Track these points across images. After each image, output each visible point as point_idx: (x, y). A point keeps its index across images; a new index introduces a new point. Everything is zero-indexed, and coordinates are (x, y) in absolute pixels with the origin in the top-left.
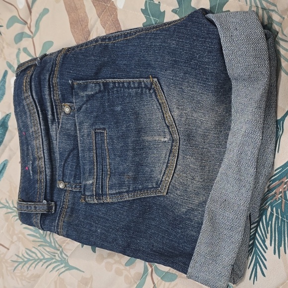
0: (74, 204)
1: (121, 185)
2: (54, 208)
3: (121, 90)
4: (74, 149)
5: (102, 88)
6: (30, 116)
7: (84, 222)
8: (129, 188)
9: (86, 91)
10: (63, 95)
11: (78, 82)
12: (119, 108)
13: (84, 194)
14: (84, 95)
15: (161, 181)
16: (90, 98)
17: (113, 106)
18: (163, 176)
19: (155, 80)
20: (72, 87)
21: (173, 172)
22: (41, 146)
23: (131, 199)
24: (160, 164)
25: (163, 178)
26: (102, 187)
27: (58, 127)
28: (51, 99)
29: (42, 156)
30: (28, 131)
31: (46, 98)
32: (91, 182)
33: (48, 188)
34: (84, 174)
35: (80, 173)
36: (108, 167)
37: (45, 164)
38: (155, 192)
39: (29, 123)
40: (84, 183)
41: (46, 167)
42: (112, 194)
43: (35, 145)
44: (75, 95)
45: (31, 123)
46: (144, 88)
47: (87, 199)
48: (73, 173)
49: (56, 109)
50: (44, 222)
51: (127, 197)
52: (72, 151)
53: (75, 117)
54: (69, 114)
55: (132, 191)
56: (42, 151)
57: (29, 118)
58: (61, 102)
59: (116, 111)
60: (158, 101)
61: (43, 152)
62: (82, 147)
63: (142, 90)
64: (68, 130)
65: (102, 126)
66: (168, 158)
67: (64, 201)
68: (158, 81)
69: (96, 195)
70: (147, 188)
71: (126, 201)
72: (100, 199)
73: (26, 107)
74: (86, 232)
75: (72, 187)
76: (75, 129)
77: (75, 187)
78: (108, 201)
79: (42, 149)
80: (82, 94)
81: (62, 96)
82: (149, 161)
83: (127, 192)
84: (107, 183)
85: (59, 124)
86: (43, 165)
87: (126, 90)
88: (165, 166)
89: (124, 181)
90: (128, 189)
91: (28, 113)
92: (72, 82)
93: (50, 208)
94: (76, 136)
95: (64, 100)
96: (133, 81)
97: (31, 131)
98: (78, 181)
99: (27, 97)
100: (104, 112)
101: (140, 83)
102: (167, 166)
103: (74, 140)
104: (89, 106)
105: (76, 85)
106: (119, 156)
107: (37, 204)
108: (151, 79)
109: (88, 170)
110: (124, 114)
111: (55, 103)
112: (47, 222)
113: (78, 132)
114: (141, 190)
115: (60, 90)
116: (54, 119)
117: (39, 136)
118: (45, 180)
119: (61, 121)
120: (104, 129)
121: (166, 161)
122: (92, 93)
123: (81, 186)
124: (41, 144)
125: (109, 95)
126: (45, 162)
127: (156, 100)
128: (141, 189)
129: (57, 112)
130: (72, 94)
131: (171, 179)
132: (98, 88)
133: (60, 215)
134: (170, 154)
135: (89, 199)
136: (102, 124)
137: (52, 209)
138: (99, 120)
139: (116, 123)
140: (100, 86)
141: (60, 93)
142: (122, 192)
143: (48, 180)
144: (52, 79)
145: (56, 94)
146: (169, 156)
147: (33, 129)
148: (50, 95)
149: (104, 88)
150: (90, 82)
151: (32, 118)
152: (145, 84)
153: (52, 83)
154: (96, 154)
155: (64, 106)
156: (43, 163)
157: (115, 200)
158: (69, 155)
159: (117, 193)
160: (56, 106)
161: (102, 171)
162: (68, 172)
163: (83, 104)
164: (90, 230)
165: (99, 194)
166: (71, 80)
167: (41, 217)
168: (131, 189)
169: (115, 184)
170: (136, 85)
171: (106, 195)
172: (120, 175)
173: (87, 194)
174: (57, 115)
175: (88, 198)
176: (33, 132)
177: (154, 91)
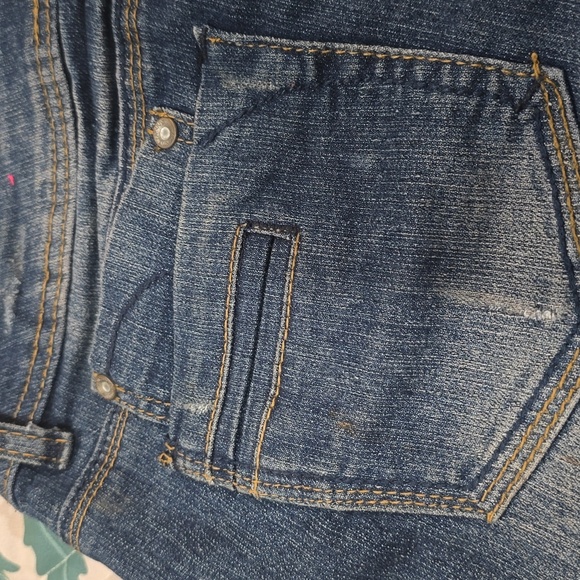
0: (137, 460)
1: (314, 448)
2: (66, 452)
3: (391, 92)
4: (156, 278)
5: (311, 76)
6: (45, 127)
7: (154, 533)
8: (343, 468)
9: (250, 74)
10: (160, 78)
11: (225, 36)
12: (366, 161)
13: (175, 442)
14: (240, 89)
15: (487, 469)
16: (258, 103)
17: (346, 150)
18: (499, 450)
19: (555, 73)
20: (201, 53)
21: (548, 444)
22: (69, 239)
23: (341, 508)
24: (488, 405)
25: (494, 458)
26: (239, 435)
27: (122, 190)
28: (112, 84)
29: (66, 270)
30: (28, 175)
31: (97, 79)
32: (203, 408)
33: (64, 381)
34: (182, 375)
35: (171, 365)
36: (277, 369)
37: (68, 299)
38: (450, 505)
39: (38, 150)
40: (178, 404)
41: (71, 309)
42: (270, 472)
43: (45, 230)
44: (208, 85)
45: (45, 153)
46: (496, 97)
47: (180, 462)
48: (146, 362)
49: (128, 124)
50: (24, 490)
51: (324, 499)
52: (148, 284)
53: (183, 165)
54: (168, 150)
55: (351, 482)
56: (67, 257)
57: (39, 133)
58: (149, 103)
59: (355, 170)
60: (546, 157)
61: (71, 260)
62: (186, 278)
63: (481, 106)
64: (150, 205)
65: (283, 218)
66: (537, 391)
67: (105, 442)
68: (567, 82)
69: (212, 458)
70: (417, 483)
71: (318, 510)
72: (225, 476)
73: (35, 96)
74: (152, 569)
75: (137, 407)
76: (175, 210)
77: (149, 408)
78: (253, 492)
79: (68, 249)
80: (231, 83)
81: (156, 80)
82: (442, 380)
83: (332, 480)
84: (262, 427)
85: (125, 179)
86: (62, 303)
87: (418, 94)
88: (512, 416)
89: (329, 438)
90: (336, 469)
91: (39, 118)
92: (204, 35)
93: (52, 450)
94: (172, 234)
95: (161, 95)
96: (453, 64)
97: (39, 179)
98: (161, 392)
99: (44, 62)
100: (306, 164)
101: (480, 74)
102: (521, 418)
103: (163, 248)
104: (247, 132)
105: (214, 47)
106: (332, 341)
107: (10, 430)
108: (536, 67)
109: (198, 362)
110: (383, 187)
111: (127, 100)
112: (34, 494)
113: (182, 220)
114: (387, 485)
115: (153, 58)
116: (113, 158)
117: (68, 202)
118: (57, 351)
119: (134, 168)
120: (294, 229)
121: (524, 399)
122: (271, 87)
123: (167, 409)
124: (69, 230)
125: (333, 106)
126: (69, 290)
127: (537, 155)
128: (392, 482)
129: (127, 135)
130: (196, 79)
131: (531, 469)
132: (293, 71)
133: (84, 483)
134: (547, 376)
135: (188, 465)
136: (288, 208)
137: (58, 454)
138: (276, 193)
139: (349, 216)
140: (303, 65)
141: (149, 67)
142: (312, 477)
143: (68, 354)
144: (119, 15)
145: (135, 70)
146: (544, 383)
147: (48, 173)
148: (110, 69)
149: (320, 77)
150: (269, 44)
151: (51, 136)
152: (501, 82)
153: (120, 28)
154: (236, 314)
155: (158, 118)
156: (63, 295)
157: (277, 496)
158: (136, 297)
159: (289, 474)
160: (128, 111)
161: (249, 380)
162: (127, 354)
163: (228, 124)
164: (169, 569)
165: (224, 458)
166: (199, 26)
167: (17, 473)
168: (348, 474)
169: (291, 439)
170: (464, 80)
171: (250, 467)
172: (317, 411)
173: (185, 443)
174: (127, 144)
175: (184, 458)
176: (44, 183)
177: (538, 117)
